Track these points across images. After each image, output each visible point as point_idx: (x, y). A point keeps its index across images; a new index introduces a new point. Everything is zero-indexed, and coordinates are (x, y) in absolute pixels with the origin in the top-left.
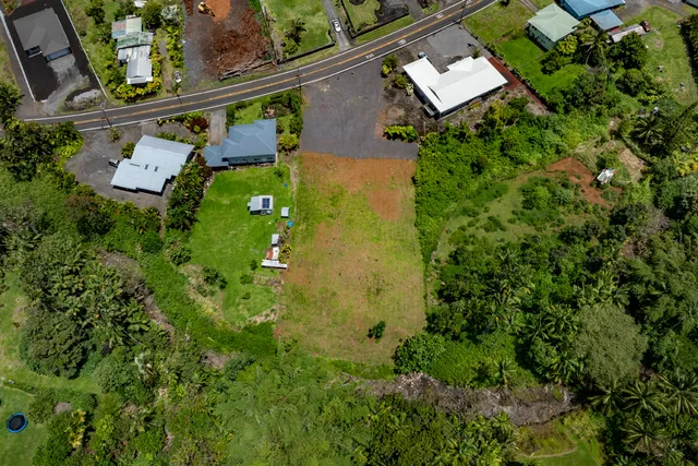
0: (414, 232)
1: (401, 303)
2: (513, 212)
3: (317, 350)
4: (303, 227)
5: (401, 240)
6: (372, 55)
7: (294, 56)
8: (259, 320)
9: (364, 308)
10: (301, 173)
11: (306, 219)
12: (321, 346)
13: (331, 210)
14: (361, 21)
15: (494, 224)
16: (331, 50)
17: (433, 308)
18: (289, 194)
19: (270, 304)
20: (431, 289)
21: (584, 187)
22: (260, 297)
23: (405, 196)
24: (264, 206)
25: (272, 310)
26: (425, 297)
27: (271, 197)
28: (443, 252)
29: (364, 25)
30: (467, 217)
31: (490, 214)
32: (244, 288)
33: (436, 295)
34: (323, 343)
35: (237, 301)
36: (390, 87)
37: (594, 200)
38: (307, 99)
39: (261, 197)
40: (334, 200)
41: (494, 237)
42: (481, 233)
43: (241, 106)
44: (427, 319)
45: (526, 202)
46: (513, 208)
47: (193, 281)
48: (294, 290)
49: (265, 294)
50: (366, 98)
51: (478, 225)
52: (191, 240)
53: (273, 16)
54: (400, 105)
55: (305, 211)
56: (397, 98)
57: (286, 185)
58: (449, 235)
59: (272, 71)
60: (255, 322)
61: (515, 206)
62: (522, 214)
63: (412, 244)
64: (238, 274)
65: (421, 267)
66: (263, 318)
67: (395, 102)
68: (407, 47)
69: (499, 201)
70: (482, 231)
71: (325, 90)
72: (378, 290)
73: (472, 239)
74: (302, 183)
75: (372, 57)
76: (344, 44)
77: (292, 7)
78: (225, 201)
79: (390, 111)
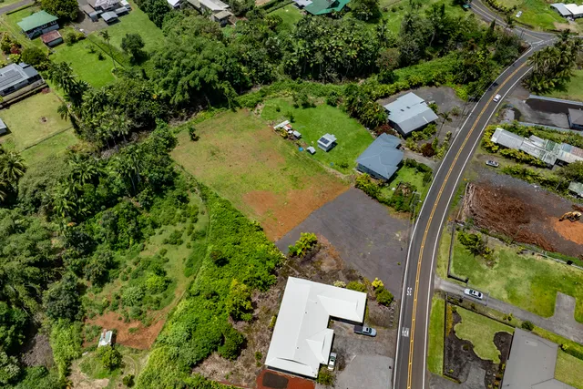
0: (225, 197)
1: (194, 157)
2: (168, 260)
3: (219, 117)
4: (293, 153)
5: (227, 187)
6: (409, 294)
7: (456, 237)
8: (260, 107)
9: (213, 143)
10: (333, 177)
11: (297, 158)
13: (289, 172)
14: (466, 321)
15: (176, 241)
18: (324, 162)
19: (264, 115)
20: (184, 173)
22: (273, 114)
23: (254, 214)
24: (323, 139)
25: (258, 114)
26: (183, 168)
29: (458, 319)
30: (198, 231)
31: (184, 245)
32: (284, 112)
33: (177, 172)
34: (219, 121)
35: (281, 106)
37: (106, 318)
38: (400, 217)
39: (331, 142)
40: (295, 179)
41: (169, 231)
42: (179, 227)
43: (427, 180)
44: (172, 160)
46: (171, 262)
47: (311, 98)
48: (259, 128)
49: (272, 117)
50: (364, 256)
51: (186, 231)
54: (334, 273)
55: (303, 161)
57: (332, 164)
58: (200, 210)
60: (261, 105)
61: (169, 266)
63: (219, 190)
65: (200, 181)
67: (340, 272)
68: (395, 330)
69: (184, 259)
70: (179, 230)
71: (398, 235)
72: (213, 154)
73: (182, 218)
74: (326, 172)
75: (406, 293)
76: (444, 285)
77: (533, 280)
78: (351, 134)
79: (335, 262)
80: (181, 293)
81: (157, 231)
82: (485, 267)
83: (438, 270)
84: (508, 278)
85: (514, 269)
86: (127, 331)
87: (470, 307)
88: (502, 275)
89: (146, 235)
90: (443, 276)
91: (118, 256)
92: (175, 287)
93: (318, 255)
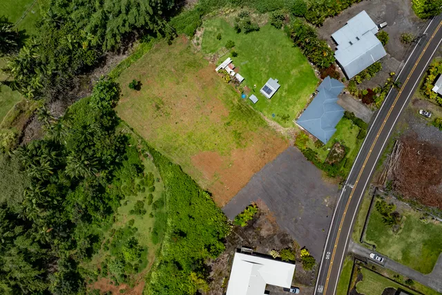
0: (176, 161)
1: (140, 113)
2: (137, 229)
3: (157, 50)
4: (236, 102)
5: (176, 149)
6: (328, 258)
7: (374, 204)
8: (199, 33)
9: (155, 92)
10: (274, 132)
11: (240, 108)
12: (156, 54)
13: (232, 128)
14: (366, 279)
15: (139, 210)
16: (358, 234)
17: (122, 127)
18: (265, 113)
19: (204, 46)
20: (134, 135)
21: (113, 286)
22: (214, 44)
23: (203, 178)
24: (266, 87)
25: (198, 44)
26: (132, 129)
27: (269, 96)
28: (148, 163)
29: (360, 278)
30: (157, 199)
31: (147, 216)
32: (225, 40)
33: (127, 135)
34: (157, 56)
35: (221, 31)
36: (290, 245)
37: (101, 283)
38: (328, 182)
39: (274, 91)
40: (238, 135)
41: (132, 201)
42: (140, 196)
43: (361, 136)
44: (119, 119)
45: (136, 244)
46: (139, 231)
47: (254, 15)
48: (200, 65)
49: (212, 48)
50: (296, 221)
51: (147, 201)
52: (284, 34)
53: (428, 221)
54: (270, 237)
55: (245, 112)
56: (277, 242)
57: (273, 115)
58: (155, 178)
59: (375, 180)
60: (200, 30)
61: (139, 235)
62: (131, 233)
63: (169, 153)
64: (238, 44)
65: (150, 144)
66: (199, 36)
67: (275, 237)
68: (313, 288)
69: (150, 228)
70: (141, 199)
71: (326, 201)
72: (158, 108)
73: (142, 187)
74: (267, 126)
75: (325, 256)
76: (355, 248)
77: (425, 243)
78: (294, 72)
79: (272, 227)
80: (152, 258)
81: (122, 202)
82: (391, 232)
83: (353, 235)
84: (406, 242)
85: (413, 234)
86: (118, 292)
87: (371, 268)
88: (402, 239)
89: (113, 208)
90: (356, 240)
91: (95, 229)
92: (146, 254)
93: (258, 222)
